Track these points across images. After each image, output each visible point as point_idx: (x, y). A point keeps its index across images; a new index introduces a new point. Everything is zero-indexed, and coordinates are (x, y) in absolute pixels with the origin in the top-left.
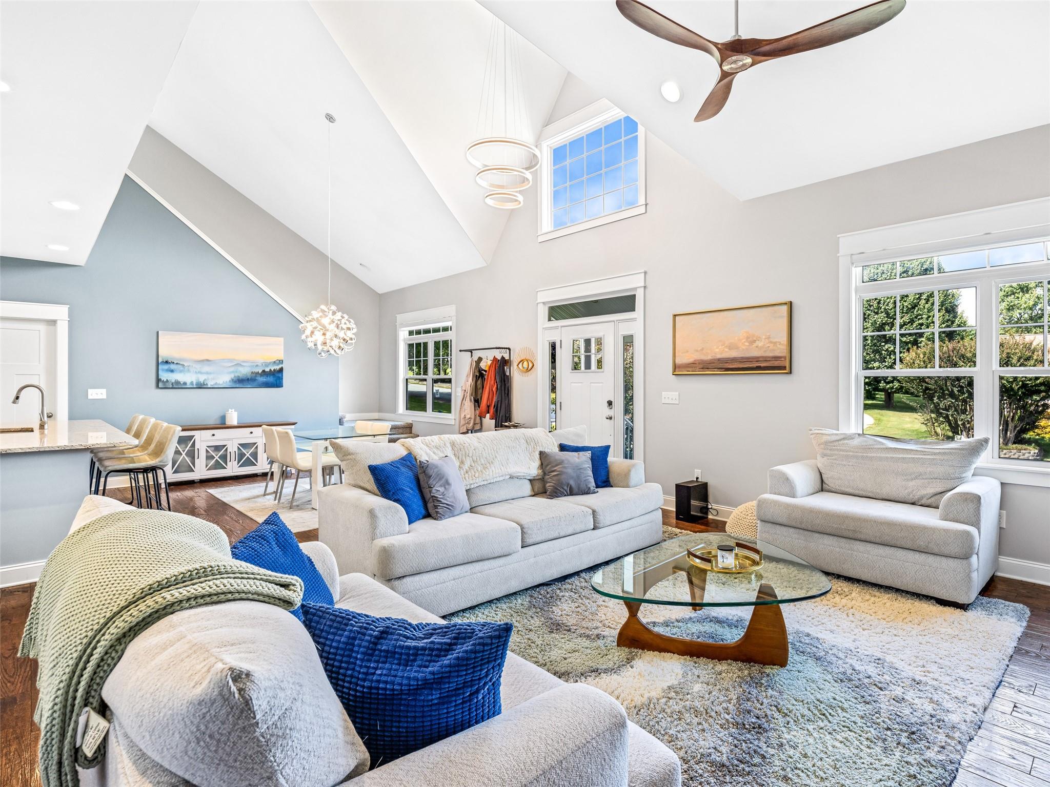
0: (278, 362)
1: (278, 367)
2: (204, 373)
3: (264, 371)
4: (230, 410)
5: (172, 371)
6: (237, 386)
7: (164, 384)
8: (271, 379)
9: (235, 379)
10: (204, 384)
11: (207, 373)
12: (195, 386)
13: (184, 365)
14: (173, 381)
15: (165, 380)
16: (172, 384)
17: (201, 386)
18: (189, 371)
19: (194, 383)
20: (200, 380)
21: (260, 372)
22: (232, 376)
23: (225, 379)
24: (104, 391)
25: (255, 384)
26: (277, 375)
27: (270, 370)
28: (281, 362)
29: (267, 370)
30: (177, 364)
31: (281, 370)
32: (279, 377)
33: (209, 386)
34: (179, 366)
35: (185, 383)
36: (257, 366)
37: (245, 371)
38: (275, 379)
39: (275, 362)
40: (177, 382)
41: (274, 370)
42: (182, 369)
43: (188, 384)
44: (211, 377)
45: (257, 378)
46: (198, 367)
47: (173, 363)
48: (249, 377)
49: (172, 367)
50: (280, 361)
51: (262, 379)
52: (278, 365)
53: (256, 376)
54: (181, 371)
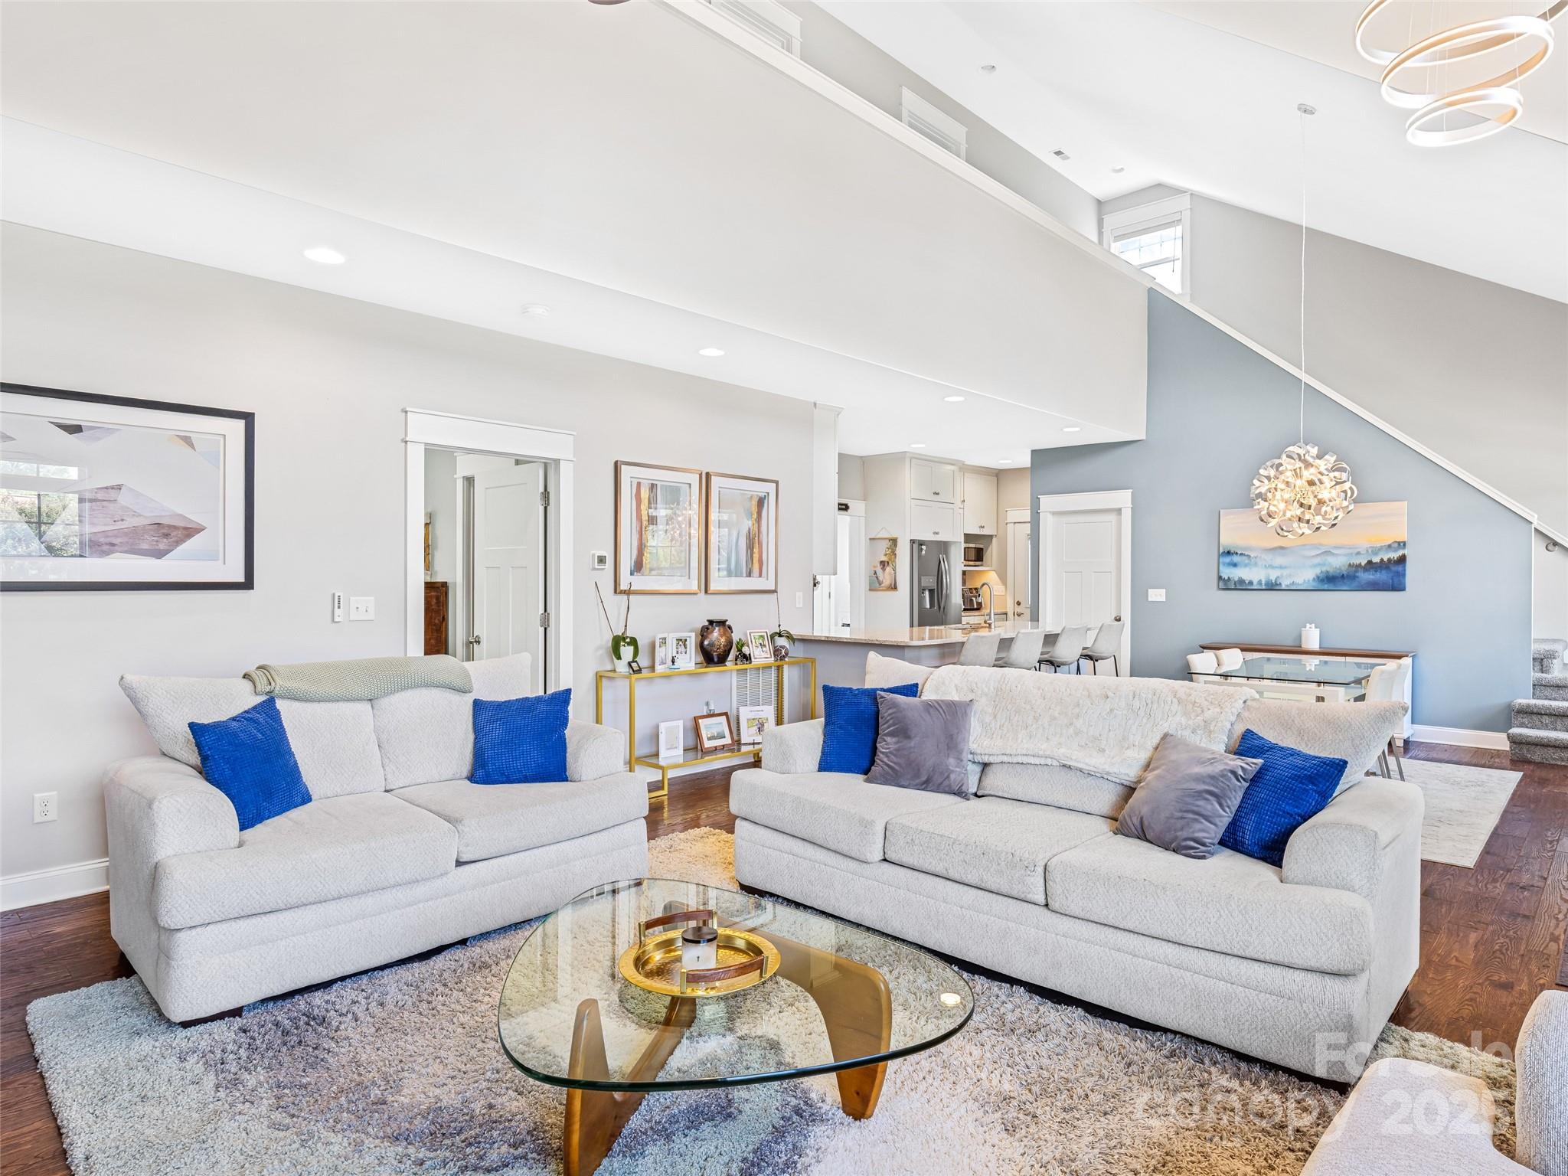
0: (1396, 545)
1: (1395, 555)
2: (1276, 567)
3: (1370, 562)
4: (1308, 625)
5: (1235, 565)
6: (1326, 587)
7: (1225, 584)
8: (1382, 576)
9: (1322, 576)
10: (1277, 584)
11: (1281, 567)
12: (1264, 587)
13: (1249, 556)
14: (1236, 579)
15: (1226, 578)
16: (1235, 584)
17: (1272, 587)
18: (1256, 564)
19: (1263, 582)
20: (1271, 578)
21: (1363, 564)
22: (1318, 571)
23: (1306, 576)
24: (1164, 591)
25: (1355, 584)
26: (1394, 568)
27: (1382, 560)
28: (1402, 545)
29: (1376, 559)
30: (1241, 554)
31: (1402, 560)
32: (1398, 572)
33: (1284, 587)
34: (1244, 558)
35: (1251, 583)
36: (1358, 553)
37: (1338, 563)
38: (1391, 575)
39: (1389, 546)
40: (1241, 581)
41: (1389, 560)
42: (1247, 561)
43: (1255, 583)
44: (1285, 572)
45: (1358, 574)
46: (1268, 558)
47: (1237, 553)
48: (1345, 573)
49: (1236, 559)
50: (1399, 543)
51: (1369, 576)
52: (1396, 550)
53: (1356, 571)
54: (1246, 565)
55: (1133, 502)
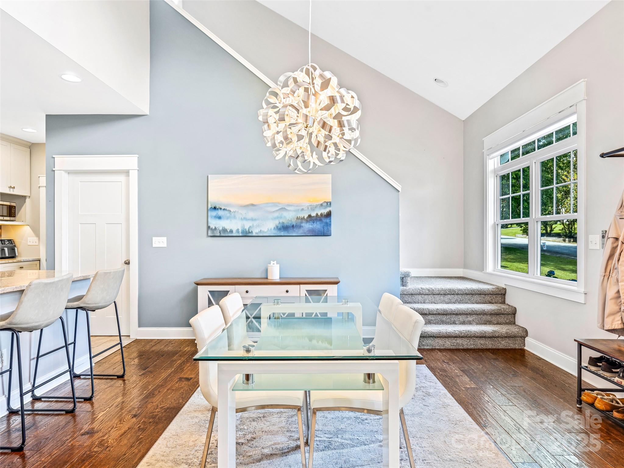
0: (325, 204)
1: (325, 211)
2: (249, 220)
3: (310, 216)
4: (272, 262)
5: (220, 218)
6: (282, 234)
7: (213, 233)
8: (317, 226)
9: (279, 226)
10: (249, 232)
11: (252, 219)
12: (241, 235)
13: (230, 211)
14: (221, 229)
15: (213, 228)
16: (220, 232)
17: (246, 234)
18: (235, 217)
19: (240, 231)
20: (246, 227)
21: (306, 217)
22: (277, 222)
23: (269, 226)
24: (164, 239)
25: (300, 232)
26: (325, 220)
27: (317, 214)
28: (329, 204)
29: (313, 214)
30: (224, 209)
31: (329, 215)
32: (327, 223)
33: (254, 234)
34: (226, 212)
35: (231, 231)
36: (303, 210)
37: (289, 217)
38: (322, 225)
39: (322, 205)
40: (225, 230)
41: (321, 215)
42: (228, 215)
43: (234, 231)
44: (255, 223)
45: (303, 225)
46: (243, 212)
47: (221, 209)
48: (294, 224)
49: (220, 213)
50: (327, 203)
51: (307, 226)
52: (325, 208)
53: (302, 223)
54: (228, 218)
55: (139, 166)
